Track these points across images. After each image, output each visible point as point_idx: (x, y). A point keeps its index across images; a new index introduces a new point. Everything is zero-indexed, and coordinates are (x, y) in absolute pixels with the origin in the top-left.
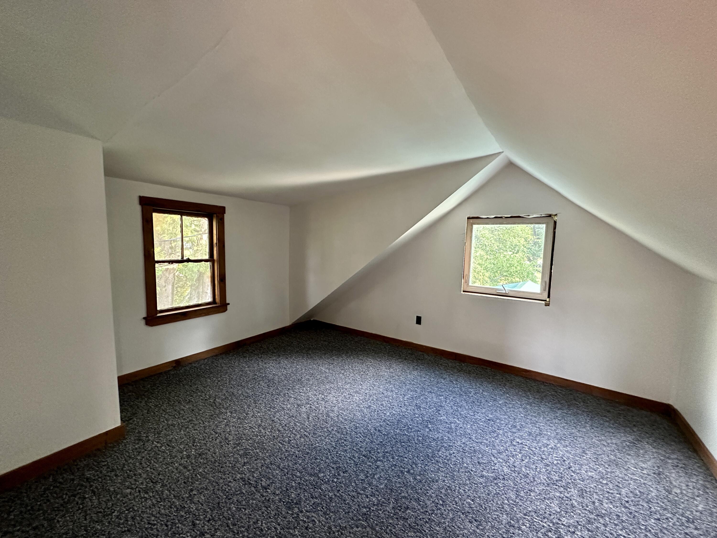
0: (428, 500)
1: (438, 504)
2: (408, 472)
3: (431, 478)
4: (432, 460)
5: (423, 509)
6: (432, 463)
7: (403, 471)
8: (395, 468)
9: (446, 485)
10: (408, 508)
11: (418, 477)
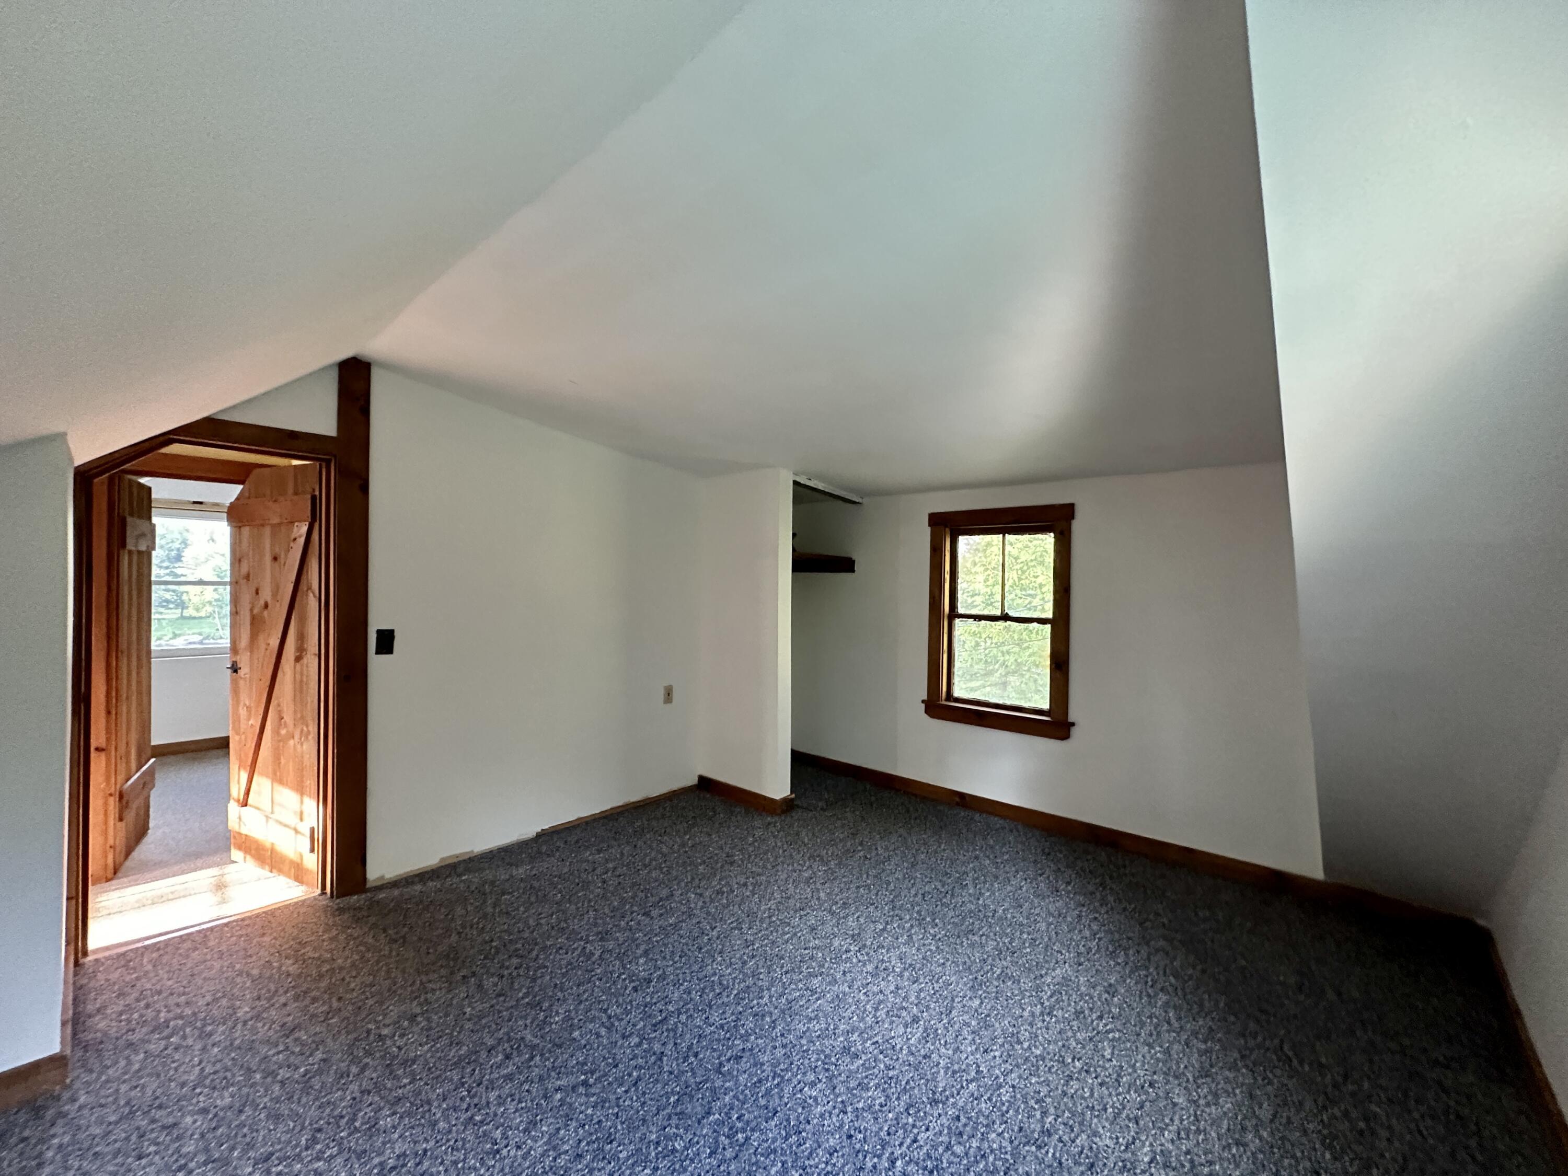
0: (499, 1096)
1: (479, 1110)
2: (585, 1083)
3: (541, 1120)
4: (588, 1144)
5: (488, 1080)
6: (580, 1141)
7: (592, 1075)
8: (608, 1065)
9: (506, 1147)
10: (508, 1057)
11: (558, 1096)
